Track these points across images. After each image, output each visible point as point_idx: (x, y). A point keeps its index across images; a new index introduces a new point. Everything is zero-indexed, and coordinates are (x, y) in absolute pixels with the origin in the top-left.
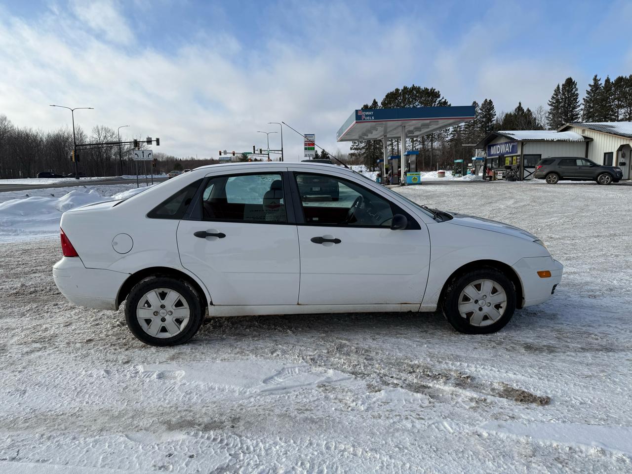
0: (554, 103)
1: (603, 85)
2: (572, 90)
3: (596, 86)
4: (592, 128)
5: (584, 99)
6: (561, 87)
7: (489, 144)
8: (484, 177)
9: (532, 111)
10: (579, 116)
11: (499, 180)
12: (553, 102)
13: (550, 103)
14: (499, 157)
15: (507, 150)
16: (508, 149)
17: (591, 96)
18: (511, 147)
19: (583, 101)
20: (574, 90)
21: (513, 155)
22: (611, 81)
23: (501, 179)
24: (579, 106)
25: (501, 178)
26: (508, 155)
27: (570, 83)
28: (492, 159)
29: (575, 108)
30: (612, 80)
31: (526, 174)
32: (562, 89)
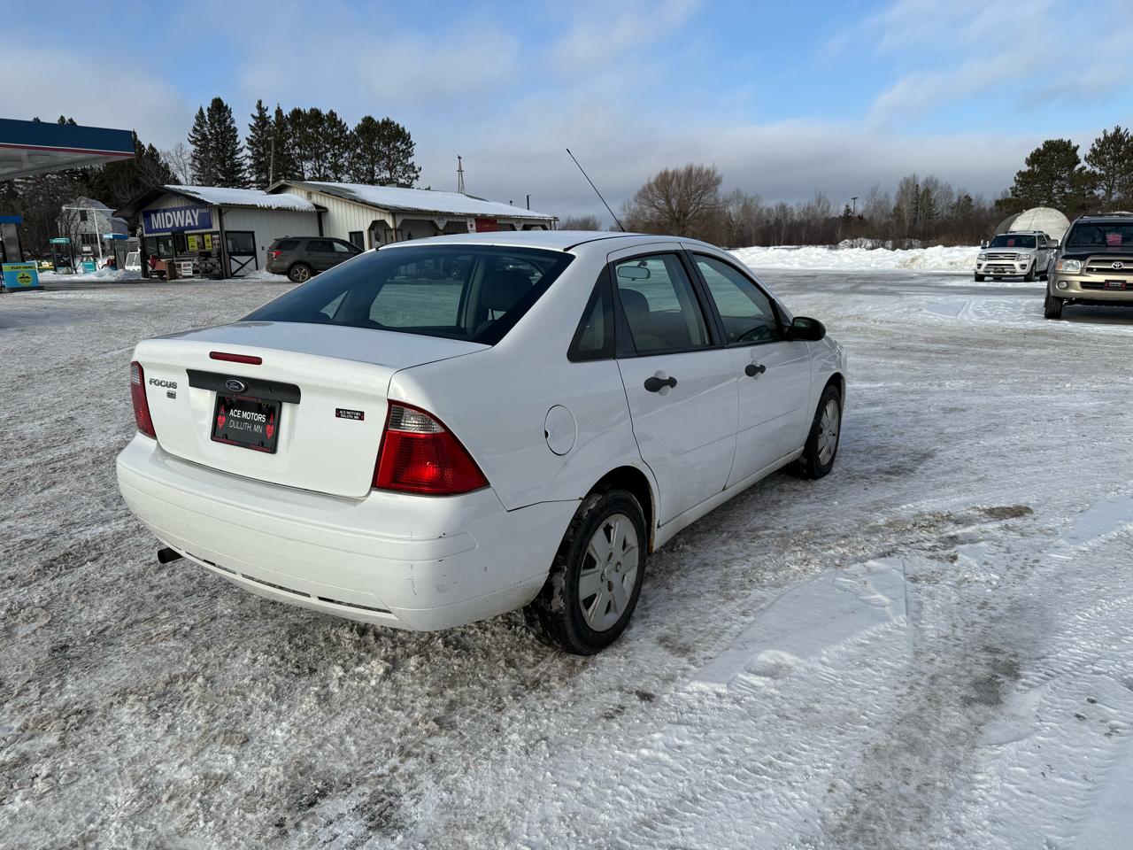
0: (199, 141)
1: (273, 118)
2: (225, 121)
3: (262, 119)
4: (326, 190)
5: (247, 139)
6: (206, 113)
7: (146, 209)
8: (145, 272)
9: (159, 151)
10: (243, 167)
11: (185, 277)
12: (197, 138)
13: (191, 139)
14: (173, 234)
15: (187, 221)
16: (191, 221)
17: (257, 134)
18: (196, 217)
19: (247, 141)
20: (229, 120)
21: (204, 231)
22: (284, 115)
23: (190, 277)
24: (241, 150)
25: (191, 274)
26: (194, 232)
27: (218, 107)
28: (157, 237)
29: (234, 152)
30: (286, 112)
31: (235, 266)
32: (209, 116)
